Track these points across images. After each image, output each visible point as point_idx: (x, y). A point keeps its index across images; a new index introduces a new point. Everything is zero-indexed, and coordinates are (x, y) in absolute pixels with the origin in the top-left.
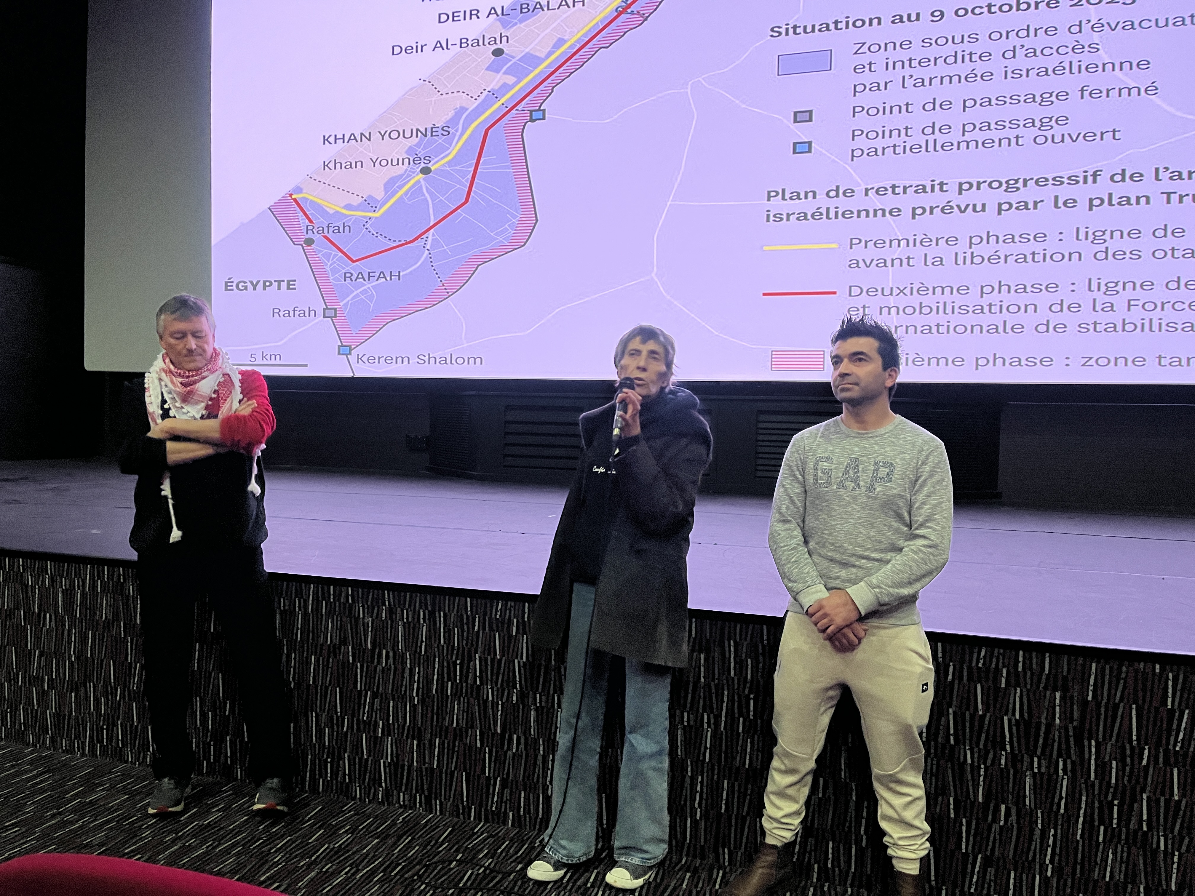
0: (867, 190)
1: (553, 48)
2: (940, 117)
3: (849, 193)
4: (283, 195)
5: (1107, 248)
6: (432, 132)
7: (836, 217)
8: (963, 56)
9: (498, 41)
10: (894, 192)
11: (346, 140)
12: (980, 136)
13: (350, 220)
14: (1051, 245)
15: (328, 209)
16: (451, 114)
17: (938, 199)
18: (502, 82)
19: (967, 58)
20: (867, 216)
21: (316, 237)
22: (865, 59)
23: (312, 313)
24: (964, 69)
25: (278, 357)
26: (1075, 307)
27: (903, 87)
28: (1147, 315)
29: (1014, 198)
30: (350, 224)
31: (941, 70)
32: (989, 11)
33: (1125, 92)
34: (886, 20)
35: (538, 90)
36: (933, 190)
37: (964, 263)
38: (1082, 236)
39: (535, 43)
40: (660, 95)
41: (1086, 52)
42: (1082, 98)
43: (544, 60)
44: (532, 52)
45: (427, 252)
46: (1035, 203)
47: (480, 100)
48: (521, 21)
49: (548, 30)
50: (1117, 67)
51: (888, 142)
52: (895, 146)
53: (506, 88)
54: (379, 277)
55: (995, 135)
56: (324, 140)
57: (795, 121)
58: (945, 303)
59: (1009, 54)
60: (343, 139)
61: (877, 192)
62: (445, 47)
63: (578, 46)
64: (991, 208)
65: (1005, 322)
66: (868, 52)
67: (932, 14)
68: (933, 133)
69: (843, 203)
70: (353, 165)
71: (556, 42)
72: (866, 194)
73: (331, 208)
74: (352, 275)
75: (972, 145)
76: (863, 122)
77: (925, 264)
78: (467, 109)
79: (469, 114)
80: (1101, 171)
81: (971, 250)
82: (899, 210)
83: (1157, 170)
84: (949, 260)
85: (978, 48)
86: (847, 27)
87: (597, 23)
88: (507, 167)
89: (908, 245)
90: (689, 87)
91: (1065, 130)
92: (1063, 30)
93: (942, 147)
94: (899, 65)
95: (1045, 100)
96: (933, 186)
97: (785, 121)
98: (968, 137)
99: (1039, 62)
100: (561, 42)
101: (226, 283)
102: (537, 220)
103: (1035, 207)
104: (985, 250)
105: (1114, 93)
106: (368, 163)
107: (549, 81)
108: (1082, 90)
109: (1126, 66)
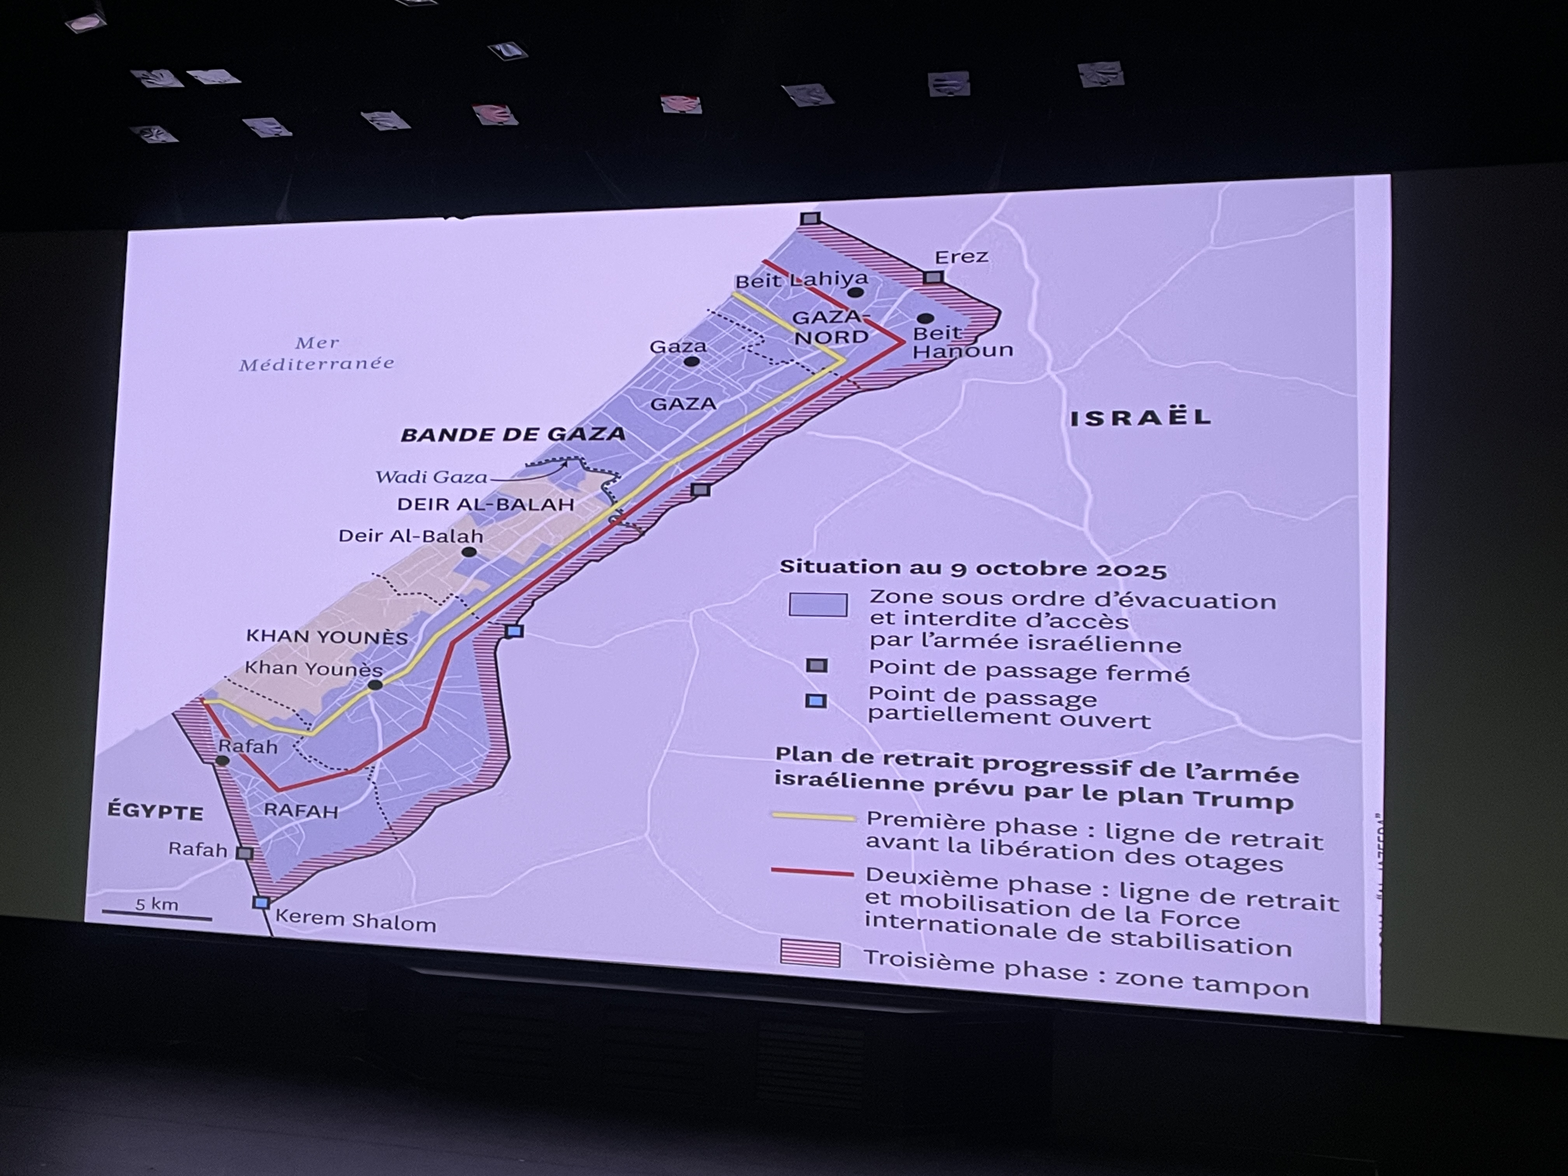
0: (886, 757)
1: (535, 554)
2: (963, 683)
3: (868, 758)
4: (193, 699)
5: (1139, 850)
6: (385, 638)
7: (854, 786)
8: (986, 618)
9: (470, 539)
10: (915, 763)
11: (277, 637)
12: (1007, 709)
13: (277, 737)
14: (1082, 841)
15: (249, 723)
16: (410, 619)
17: (961, 775)
18: (472, 588)
19: (990, 620)
20: (887, 787)
21: (232, 756)
22: (883, 608)
23: (222, 852)
24: (987, 632)
25: (173, 906)
26: (1107, 914)
27: (924, 644)
28: (1183, 930)
29: (1042, 783)
30: (276, 743)
31: (964, 630)
32: (1013, 572)
33: (1155, 676)
34: (905, 569)
35: (516, 602)
36: (957, 765)
37: (992, 852)
38: (1113, 833)
39: (514, 546)
40: (657, 623)
41: (1114, 628)
42: (1110, 678)
43: (524, 568)
44: (510, 556)
45: (372, 786)
46: (1064, 791)
47: (445, 606)
48: (498, 519)
49: (530, 533)
50: (1147, 647)
51: (908, 704)
52: (916, 710)
53: (477, 596)
54: (310, 813)
55: (1022, 710)
56: (249, 635)
57: (808, 670)
58: (972, 897)
59: (1034, 622)
60: (273, 636)
61: (898, 760)
62: (405, 538)
63: (564, 555)
64: (1018, 792)
65: (1036, 925)
66: (886, 601)
67: (954, 568)
68: (956, 700)
69: (861, 770)
70: (284, 670)
71: (539, 549)
72: (886, 762)
73: (253, 721)
74: (275, 806)
75: (997, 718)
76: (880, 678)
77: (951, 850)
78: (429, 616)
79: (432, 622)
80: (1131, 762)
81: (999, 838)
82: (922, 784)
83: (1189, 765)
84: (975, 847)
85: (1002, 611)
86: (864, 571)
87: (587, 532)
88: (474, 690)
89: (931, 826)
90: (691, 617)
91: (1094, 712)
92: (1089, 601)
93: (966, 716)
94: (919, 620)
95: (1071, 676)
96: (957, 760)
97: (797, 668)
98: (993, 708)
99: (1064, 633)
100: (544, 549)
101: (111, 805)
102: (509, 757)
103: (1064, 796)
104: (1011, 839)
105: (1143, 676)
106: (303, 670)
107: (529, 592)
108: (1110, 670)
109: (1156, 647)
